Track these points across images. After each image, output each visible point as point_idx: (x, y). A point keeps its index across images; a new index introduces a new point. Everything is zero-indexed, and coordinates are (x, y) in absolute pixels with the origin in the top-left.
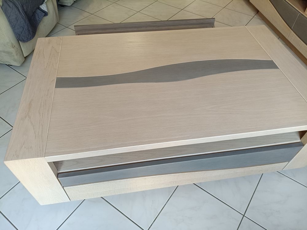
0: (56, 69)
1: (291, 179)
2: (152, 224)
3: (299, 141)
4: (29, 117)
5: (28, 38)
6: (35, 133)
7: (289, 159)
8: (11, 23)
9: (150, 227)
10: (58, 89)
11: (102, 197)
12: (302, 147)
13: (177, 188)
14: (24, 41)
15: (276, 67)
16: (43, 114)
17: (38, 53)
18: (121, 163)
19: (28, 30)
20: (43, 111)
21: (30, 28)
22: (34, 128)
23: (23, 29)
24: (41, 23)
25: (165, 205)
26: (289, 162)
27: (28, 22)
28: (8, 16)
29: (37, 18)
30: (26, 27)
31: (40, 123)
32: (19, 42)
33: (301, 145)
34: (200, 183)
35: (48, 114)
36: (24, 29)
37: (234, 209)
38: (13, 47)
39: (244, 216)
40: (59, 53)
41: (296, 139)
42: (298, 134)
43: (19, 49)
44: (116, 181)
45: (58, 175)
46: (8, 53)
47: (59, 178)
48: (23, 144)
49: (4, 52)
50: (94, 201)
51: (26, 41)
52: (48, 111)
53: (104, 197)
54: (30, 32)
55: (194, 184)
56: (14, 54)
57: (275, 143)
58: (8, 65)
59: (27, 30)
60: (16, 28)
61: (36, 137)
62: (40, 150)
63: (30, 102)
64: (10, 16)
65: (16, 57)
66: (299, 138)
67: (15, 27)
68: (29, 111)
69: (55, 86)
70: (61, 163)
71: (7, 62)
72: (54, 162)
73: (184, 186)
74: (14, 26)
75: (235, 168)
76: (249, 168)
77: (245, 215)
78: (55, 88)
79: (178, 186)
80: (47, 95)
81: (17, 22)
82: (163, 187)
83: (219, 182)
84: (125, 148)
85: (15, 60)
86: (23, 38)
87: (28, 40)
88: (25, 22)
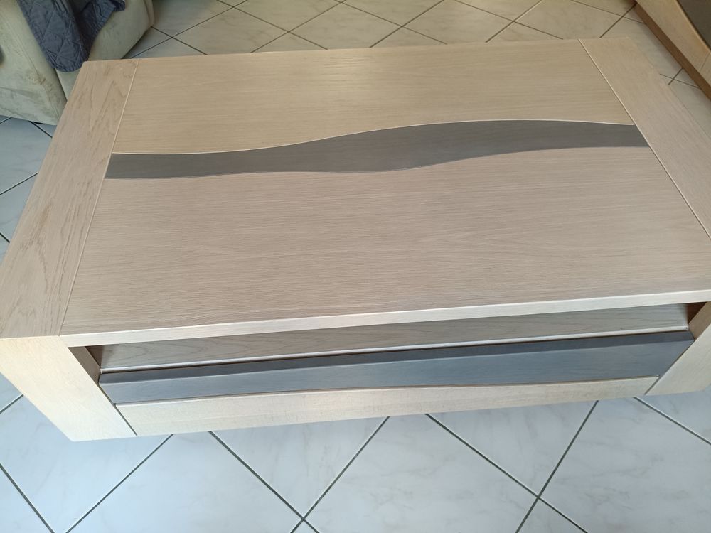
0: (114, 135)
1: (665, 416)
2: (319, 500)
3: (684, 327)
4: (38, 243)
5: (74, 63)
6: (46, 280)
7: (659, 370)
8: (33, 26)
9: (312, 508)
10: (112, 181)
11: (211, 432)
12: (690, 342)
13: (385, 421)
14: (65, 69)
15: (641, 142)
16: (69, 236)
17: (78, 98)
18: (245, 357)
19: (75, 44)
20: (71, 230)
21: (78, 40)
22: (45, 268)
23: (63, 43)
24: (108, 26)
25: (354, 458)
26: (660, 376)
27: (73, 26)
28: (28, 10)
29: (98, 17)
30: (69, 37)
31: (60, 257)
32: (55, 71)
33: (688, 337)
34: (442, 414)
35: (80, 238)
36: (65, 42)
37: (516, 481)
38: (42, 81)
39: (538, 498)
40: (126, 96)
41: (677, 323)
42: (684, 311)
43: (55, 85)
44: (234, 398)
45: (98, 378)
46: (31, 94)
47: (100, 385)
48: (18, 304)
49: (22, 92)
50: (191, 440)
51: (71, 68)
52: (82, 231)
53: (216, 431)
54: (79, 48)
55: (427, 414)
56: (44, 96)
57: (622, 329)
58: (34, 123)
59: (73, 44)
60: (45, 37)
61: (47, 287)
62: (52, 320)
63: (46, 209)
64: (30, 10)
65: (48, 105)
66: (685, 321)
67: (43, 36)
68: (40, 230)
69: (107, 173)
70: (110, 351)
71: (29, 115)
72: (88, 348)
73: (402, 418)
74: (40, 34)
75: (523, 384)
76: (557, 385)
77: (541, 497)
78: (107, 176)
79: (388, 417)
80: (85, 194)
81: (47, 26)
82: (348, 416)
83: (487, 415)
84: (245, 325)
85: (47, 113)
86: (63, 61)
87: (75, 68)
88: (66, 24)
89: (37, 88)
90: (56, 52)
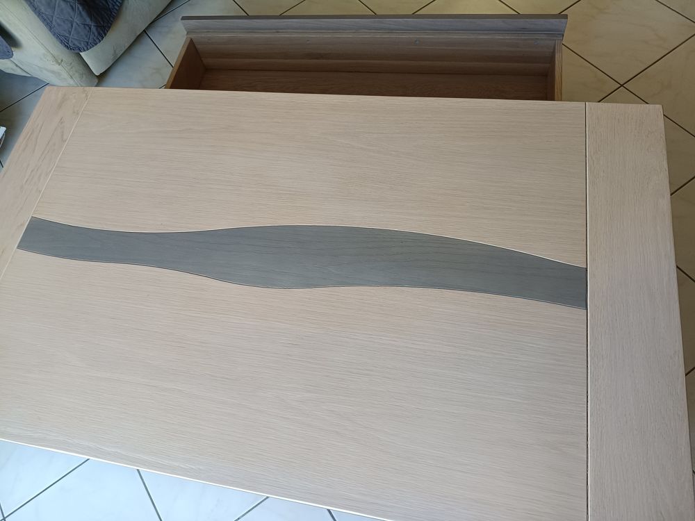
5: (88, 43)
19: (86, 25)
23: (72, 26)
27: (80, 9)
30: (77, 20)
36: (74, 24)
38: (59, 62)
40: (66, 141)
43: (75, 63)
46: (54, 73)
49: (47, 70)
51: (85, 48)
54: (90, 28)
56: (65, 75)
59: (82, 26)
60: (54, 23)
65: (71, 81)
69: (20, 242)
74: (48, 21)
78: (18, 247)
81: (54, 12)
86: (76, 43)
87: (89, 47)
88: (73, 8)
89: (56, 68)
90: (68, 35)
